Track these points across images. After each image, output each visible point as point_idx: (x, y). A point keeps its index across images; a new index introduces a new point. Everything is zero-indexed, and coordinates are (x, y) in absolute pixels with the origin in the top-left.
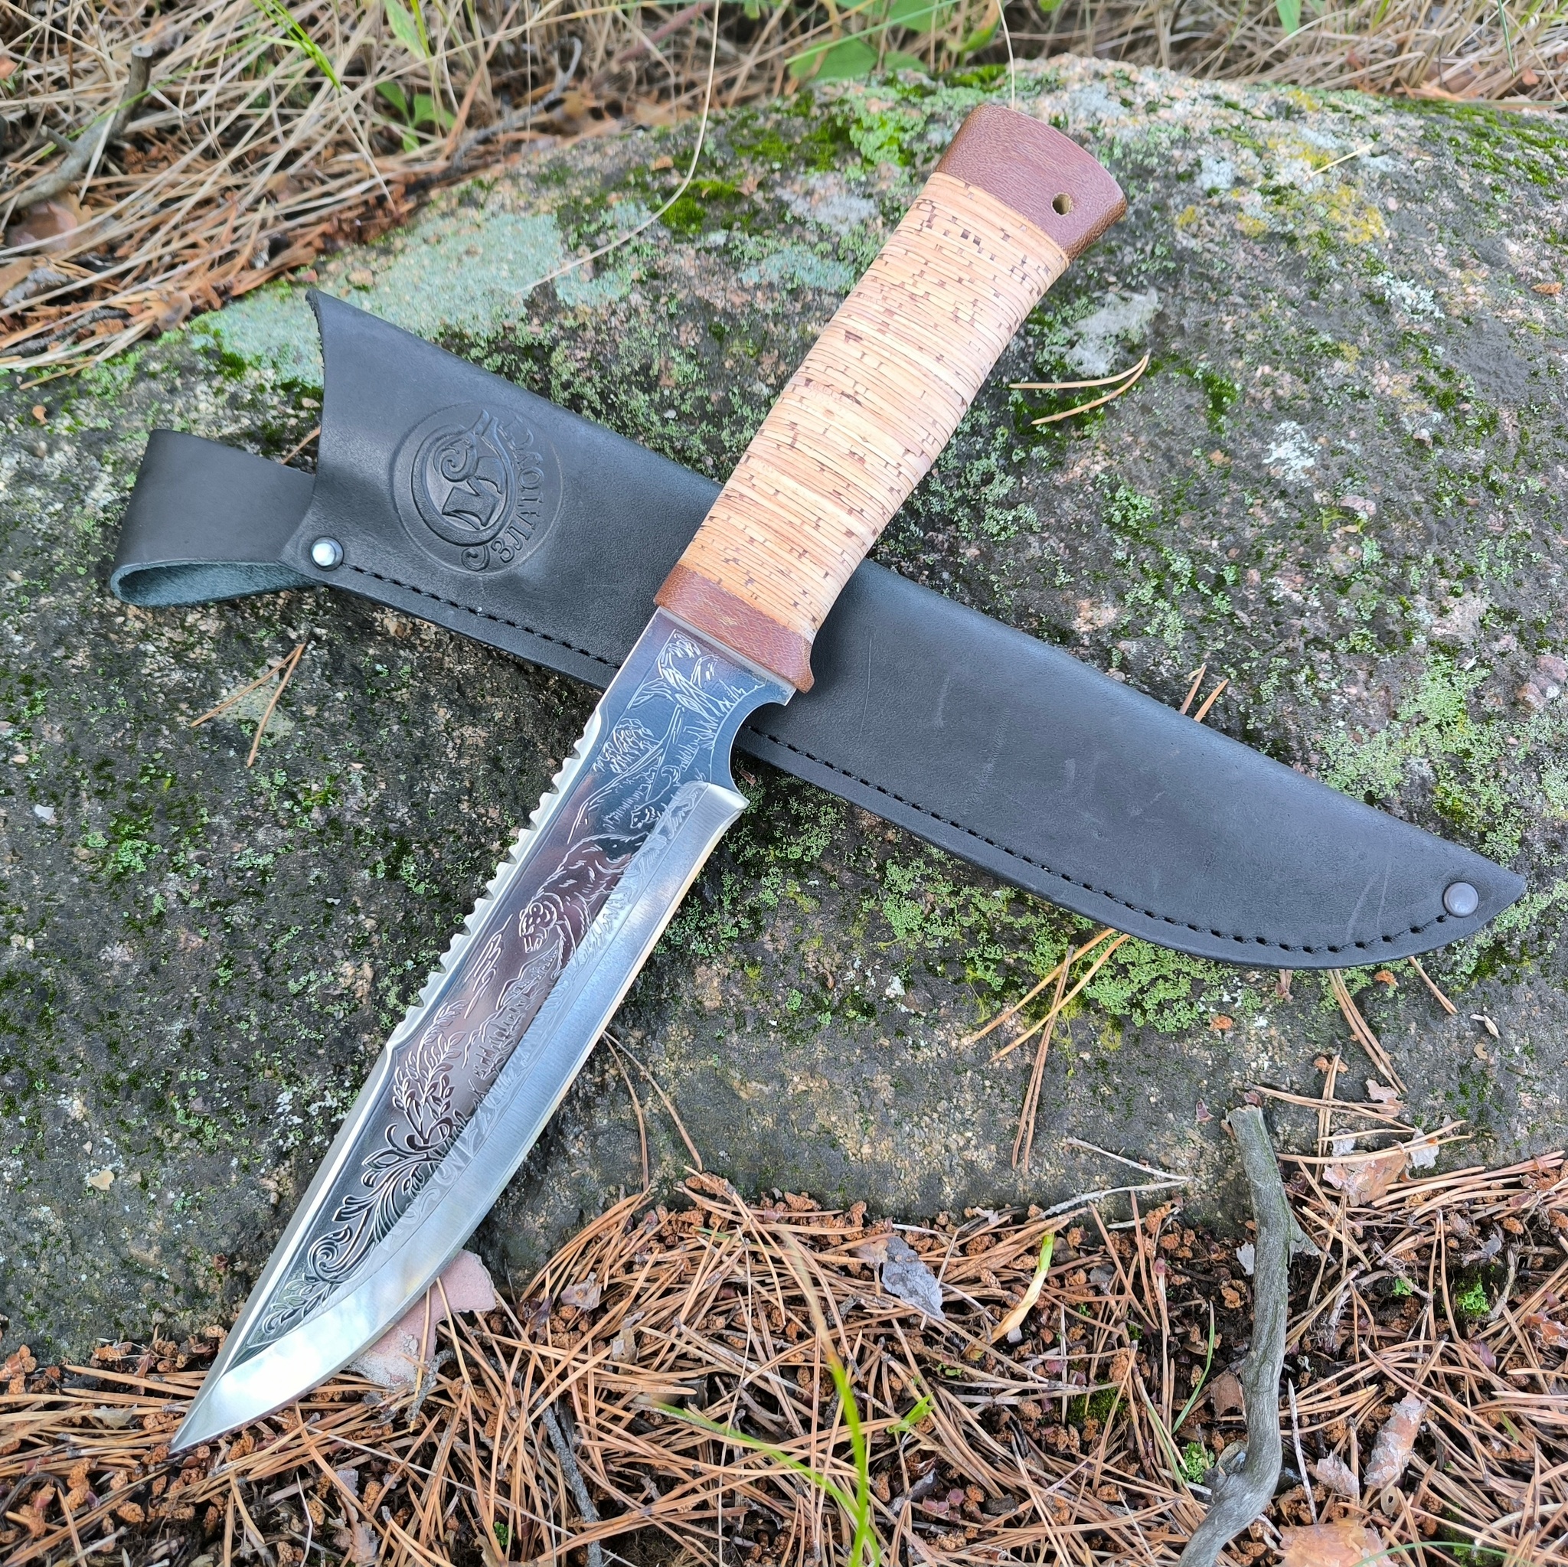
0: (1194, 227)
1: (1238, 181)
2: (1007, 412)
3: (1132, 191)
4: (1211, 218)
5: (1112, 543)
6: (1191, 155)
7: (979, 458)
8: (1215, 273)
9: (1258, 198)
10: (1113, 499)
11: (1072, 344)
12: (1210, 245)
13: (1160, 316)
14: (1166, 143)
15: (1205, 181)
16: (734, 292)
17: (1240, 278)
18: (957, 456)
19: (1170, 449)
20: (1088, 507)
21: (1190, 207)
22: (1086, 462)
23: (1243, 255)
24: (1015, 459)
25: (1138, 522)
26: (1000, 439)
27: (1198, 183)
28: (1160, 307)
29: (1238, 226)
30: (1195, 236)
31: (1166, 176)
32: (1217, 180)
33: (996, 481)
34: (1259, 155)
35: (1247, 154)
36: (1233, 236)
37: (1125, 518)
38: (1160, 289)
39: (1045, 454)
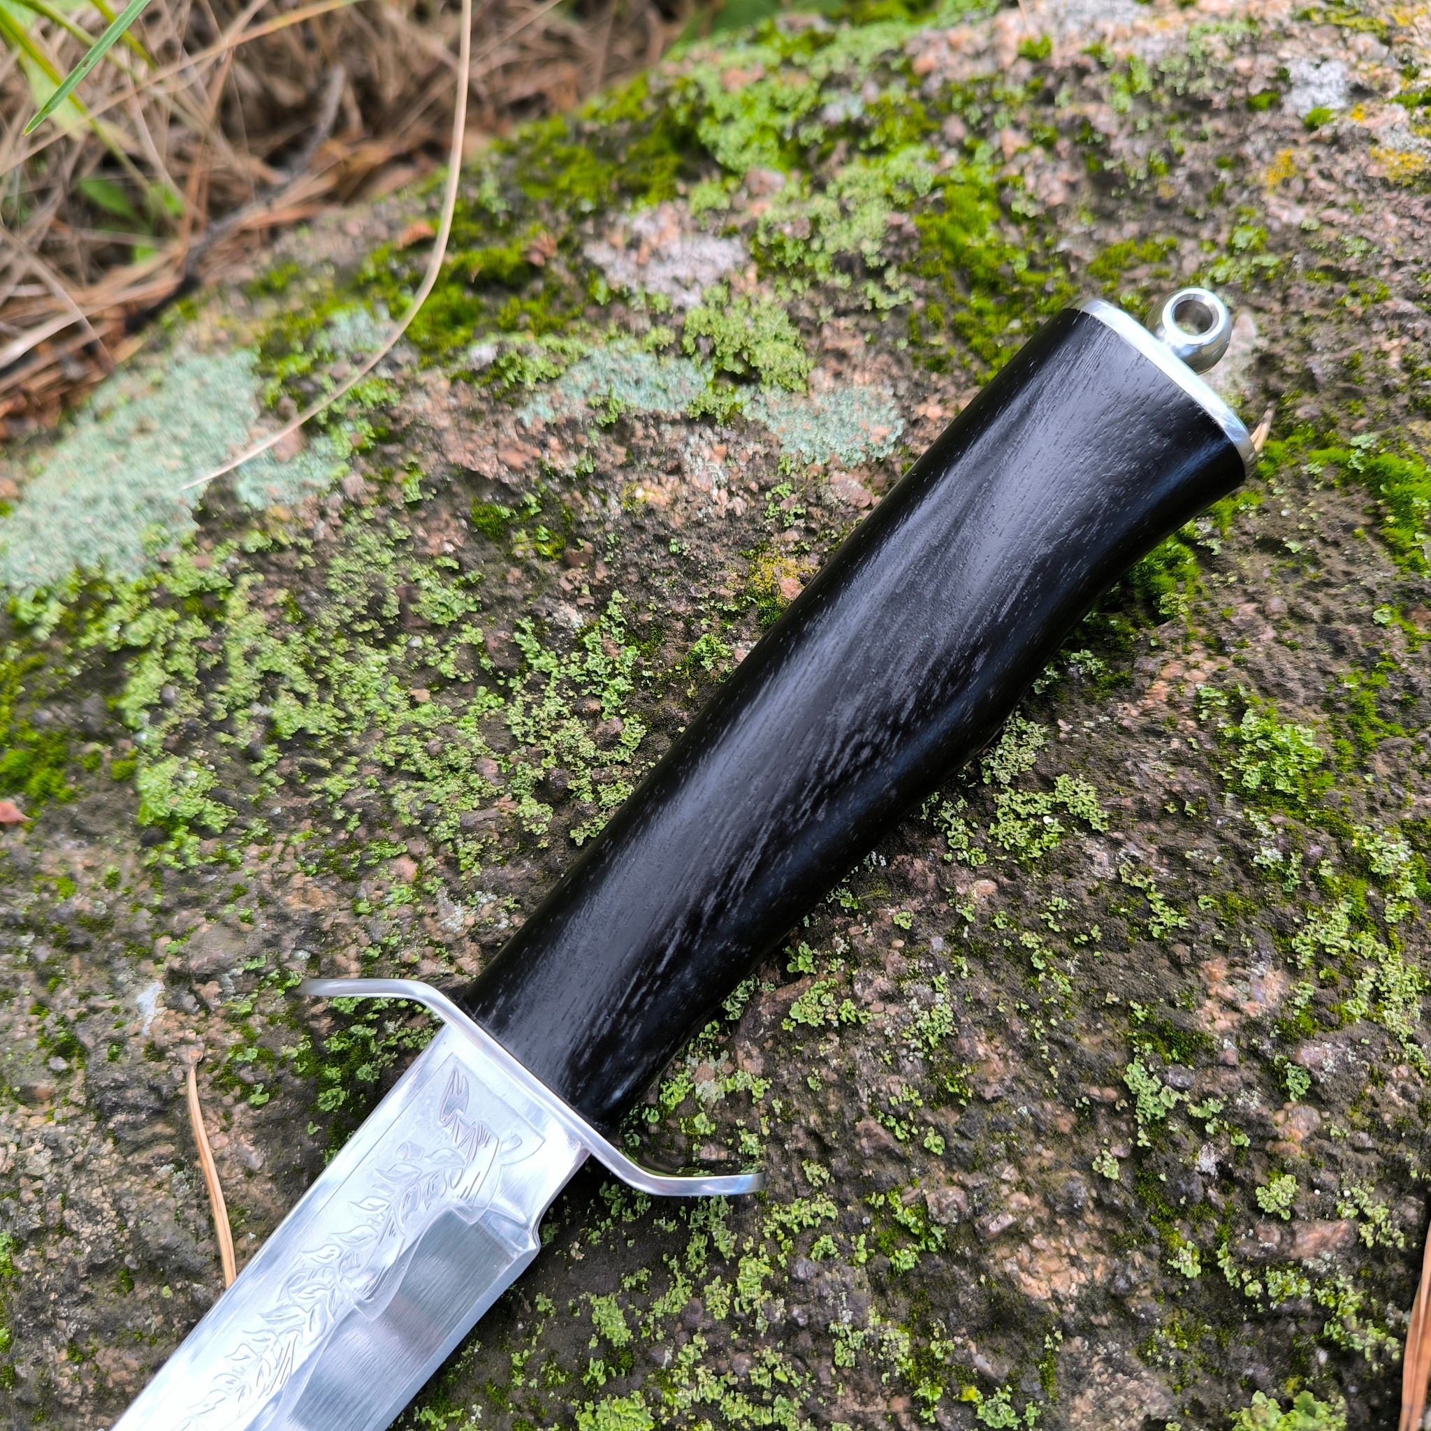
0: (1298, 186)
1: (1358, 92)
3: (1178, 143)
4: (1325, 165)
6: (1266, 62)
8: (1351, 263)
9: (1401, 114)
10: (1238, 740)
12: (1331, 214)
13: (1266, 362)
14: (1221, 52)
15: (1299, 102)
16: (511, 445)
17: (1397, 265)
19: (1328, 618)
20: (1192, 763)
21: (1282, 153)
23: (1393, 220)
25: (1294, 780)
27: (1288, 109)
28: (1263, 343)
29: (1373, 171)
30: (1301, 201)
31: (1231, 109)
32: (1321, 97)
33: (1008, 737)
34: (1387, 42)
35: (1365, 41)
36: (1371, 190)
38: (1258, 310)
39: (1096, 664)
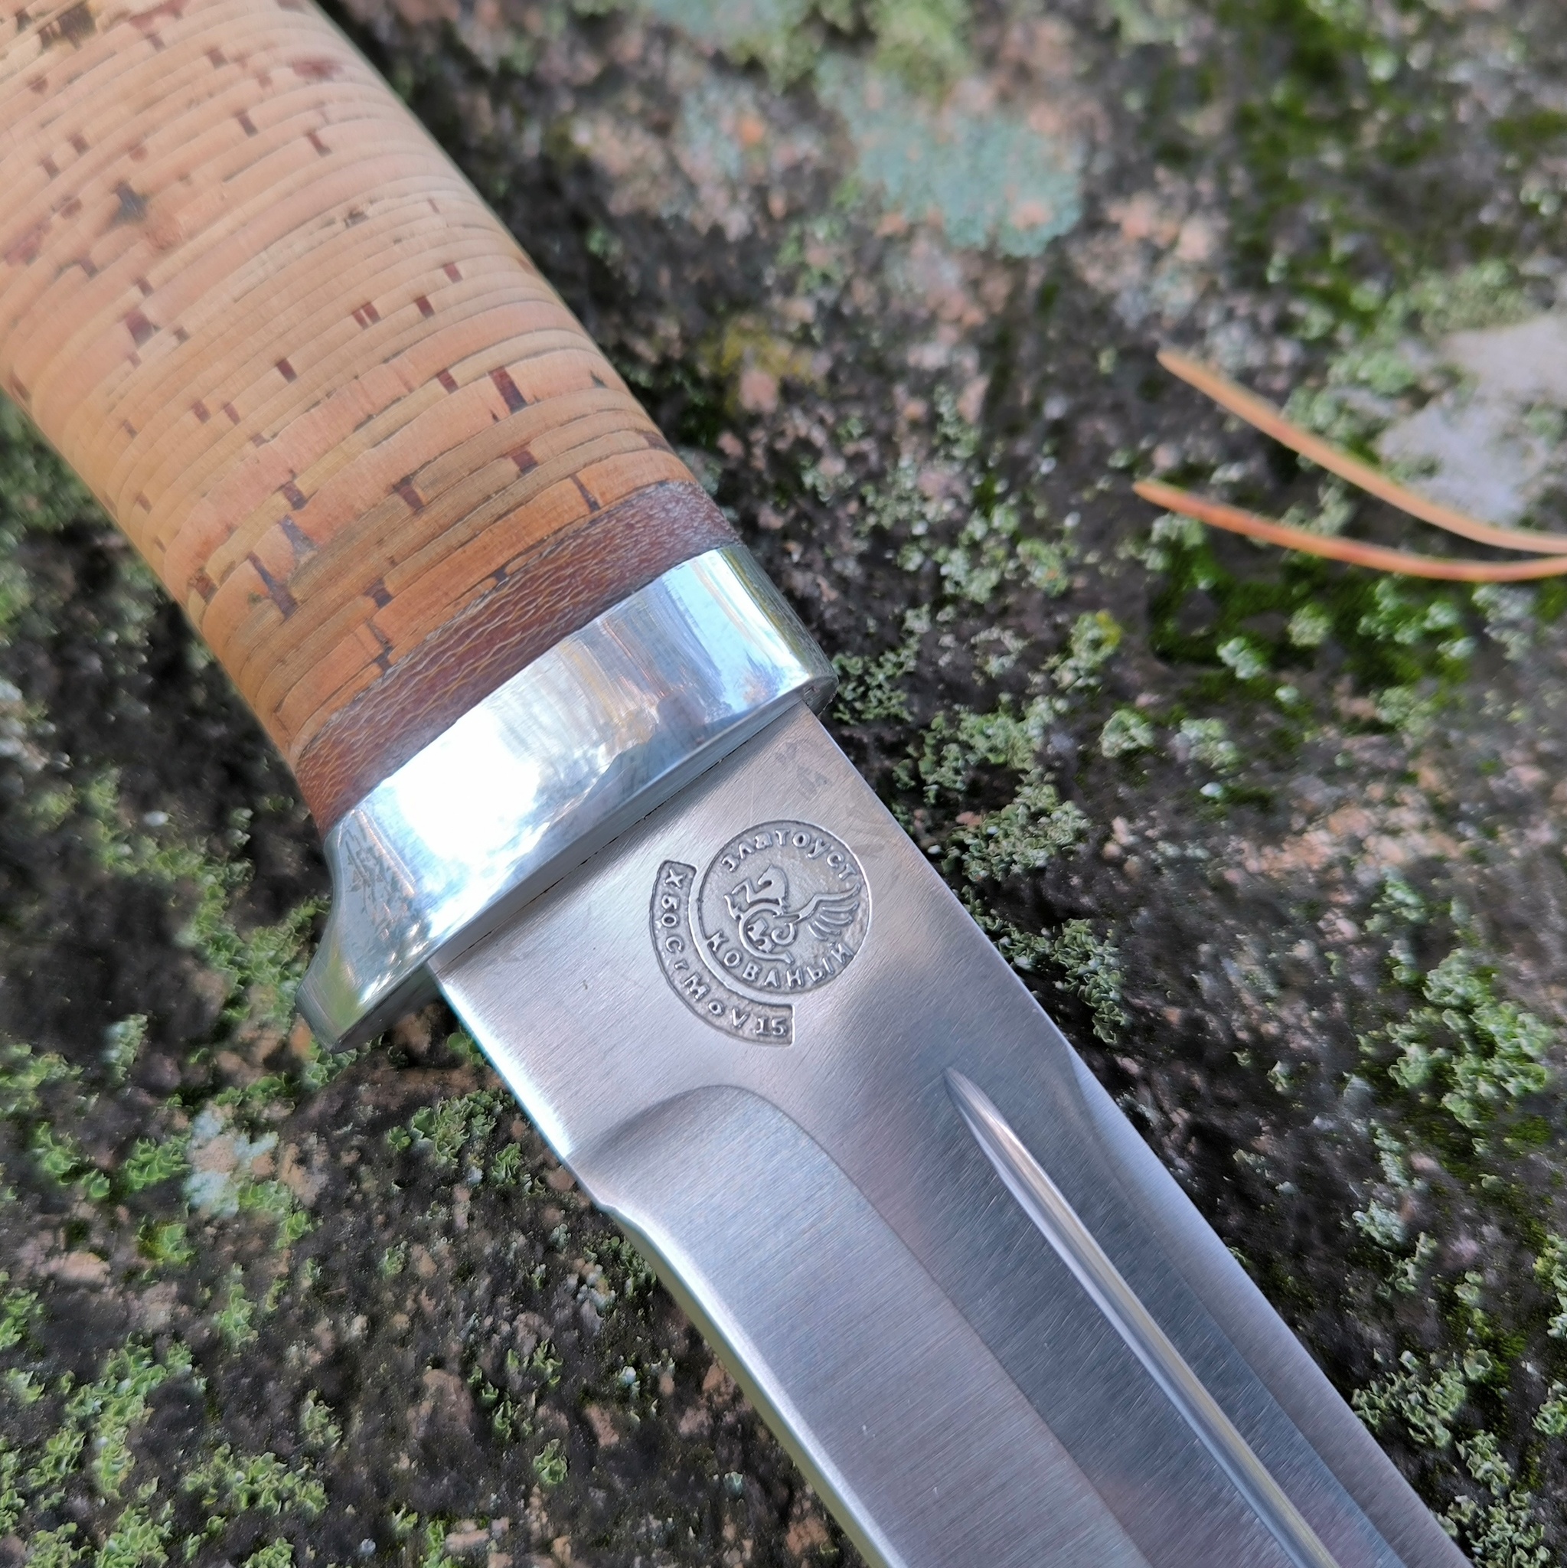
2: (1138, 564)
5: (1366, 1163)
7: (988, 707)
10: (1415, 993)
11: (1417, 397)
18: (913, 682)
20: (1317, 997)
22: (1357, 820)
24: (1110, 743)
25: (1480, 1106)
26: (1083, 657)
33: (1016, 810)
37: (1439, 1080)
39: (1224, 752)
